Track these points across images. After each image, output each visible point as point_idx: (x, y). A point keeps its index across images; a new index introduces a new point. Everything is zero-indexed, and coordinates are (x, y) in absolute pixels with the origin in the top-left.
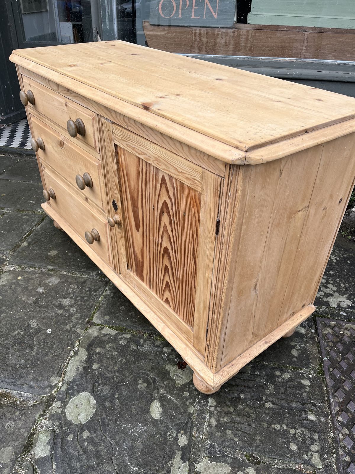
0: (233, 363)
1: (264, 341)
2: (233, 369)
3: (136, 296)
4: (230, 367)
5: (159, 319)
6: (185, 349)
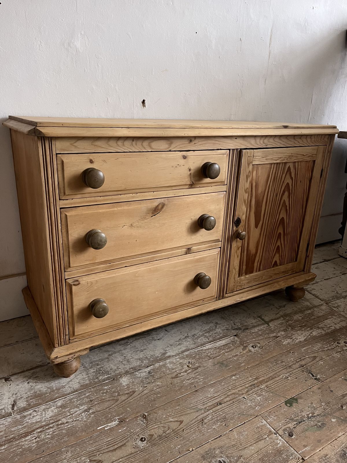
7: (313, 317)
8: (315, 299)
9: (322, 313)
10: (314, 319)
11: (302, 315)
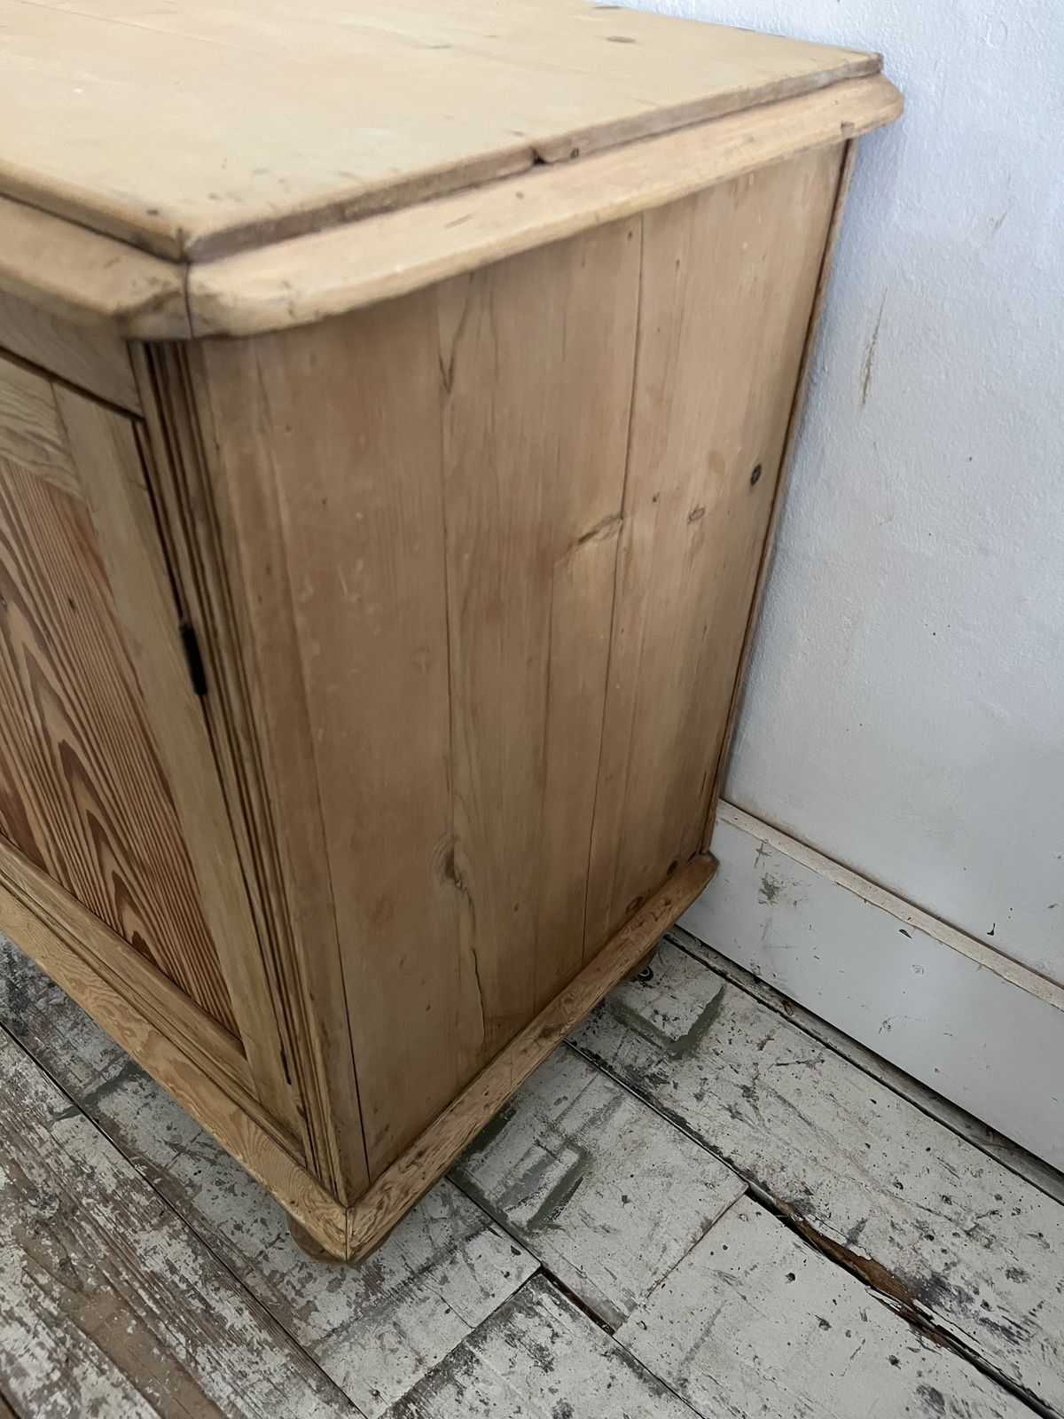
0: (421, 1144)
1: (539, 1030)
2: (422, 1170)
3: (38, 924)
4: (413, 1163)
5: (131, 1010)
6: (233, 1117)
7: (177, 1340)
8: (410, 1362)
9: (241, 1393)
10: (161, 1344)
11: (193, 1279)
